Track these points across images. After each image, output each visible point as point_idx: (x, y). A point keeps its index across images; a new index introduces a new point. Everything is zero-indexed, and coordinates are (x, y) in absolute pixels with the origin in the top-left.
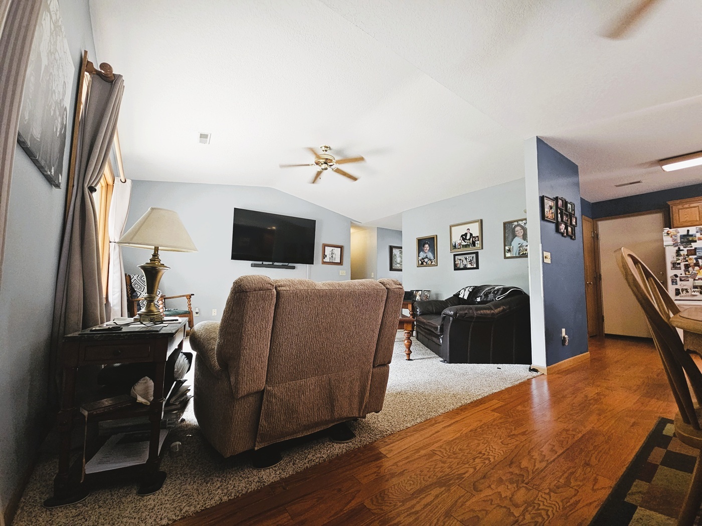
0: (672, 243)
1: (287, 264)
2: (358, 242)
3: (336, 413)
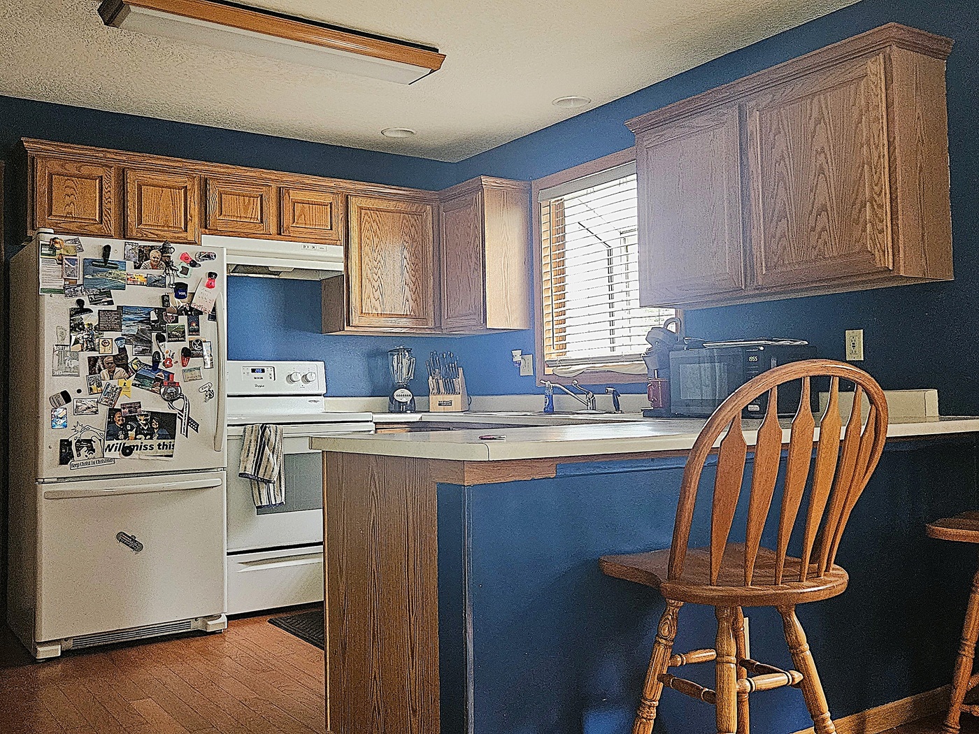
0: (61, 283)
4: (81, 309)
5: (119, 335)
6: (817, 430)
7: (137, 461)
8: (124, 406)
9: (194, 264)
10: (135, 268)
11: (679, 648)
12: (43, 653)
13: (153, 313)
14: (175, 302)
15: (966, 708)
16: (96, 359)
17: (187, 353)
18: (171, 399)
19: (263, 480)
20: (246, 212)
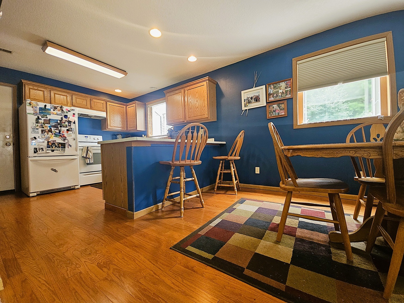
4: (38, 118)
6: (197, 141)
7: (56, 153)
8: (51, 141)
9: (69, 111)
10: (53, 110)
11: (173, 176)
12: (31, 195)
13: (58, 121)
15: (218, 185)
16: (43, 130)
17: (68, 130)
19: (88, 158)
20: (82, 103)
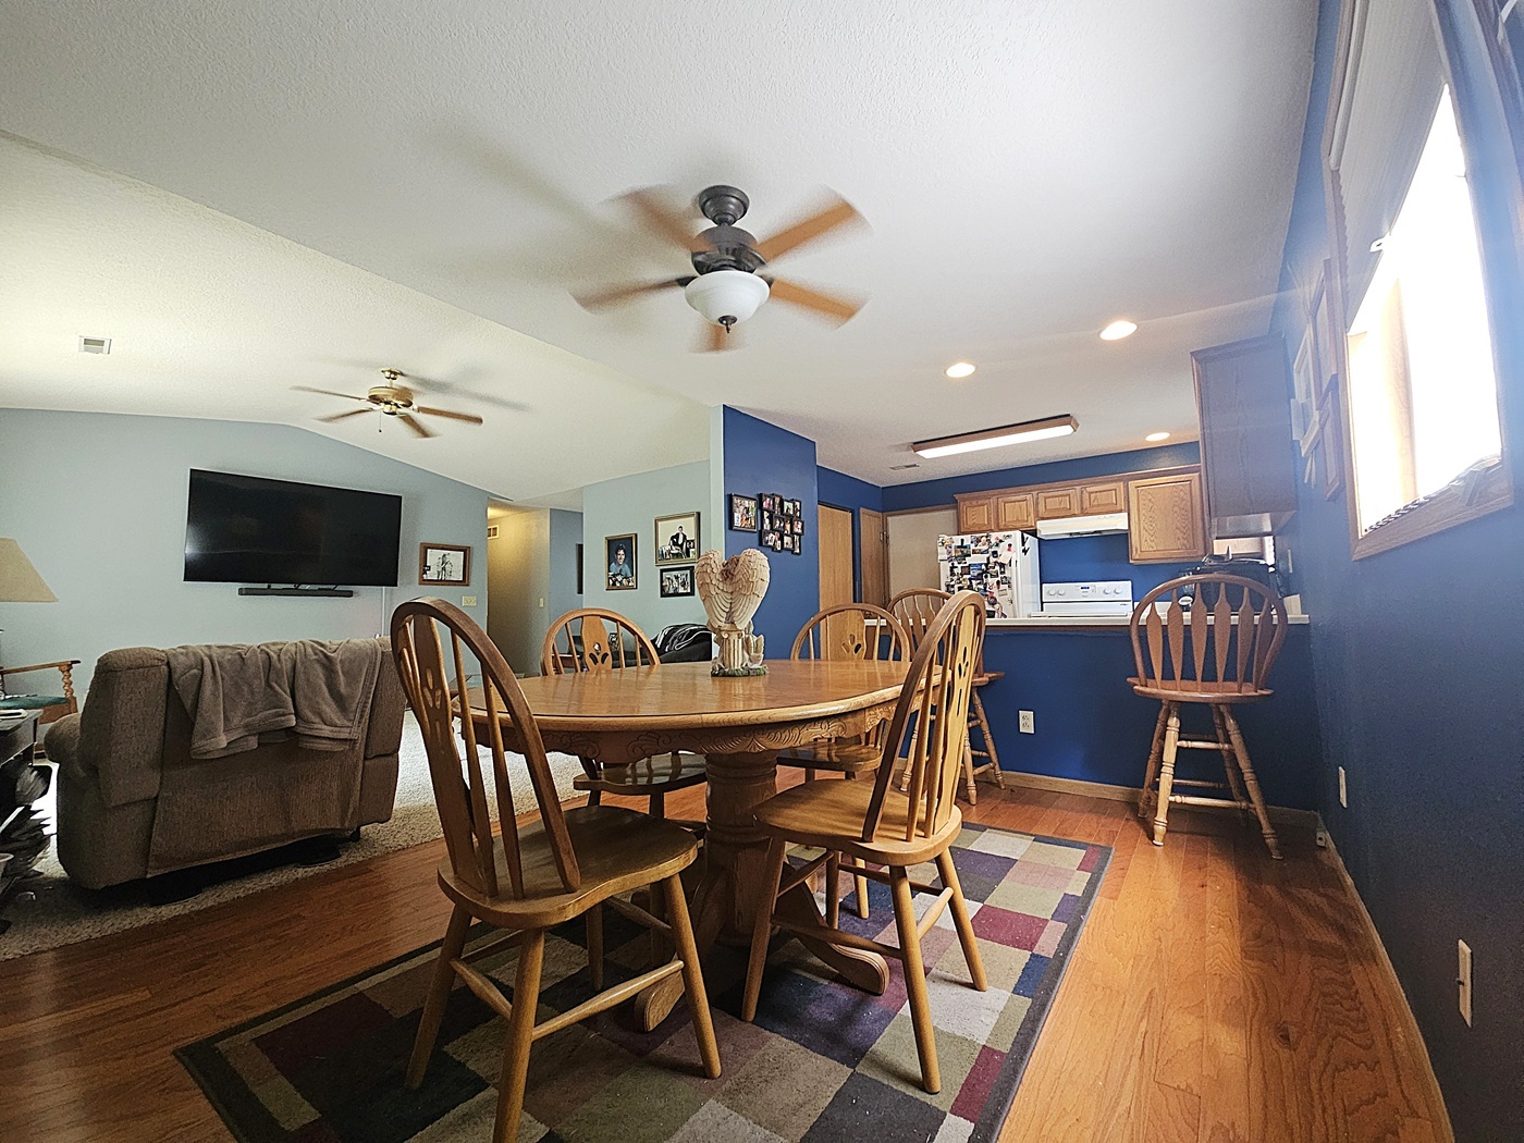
0: (946, 556)
1: (332, 587)
2: (512, 535)
3: (294, 824)
5: (969, 576)
14: (992, 560)
18: (993, 604)
